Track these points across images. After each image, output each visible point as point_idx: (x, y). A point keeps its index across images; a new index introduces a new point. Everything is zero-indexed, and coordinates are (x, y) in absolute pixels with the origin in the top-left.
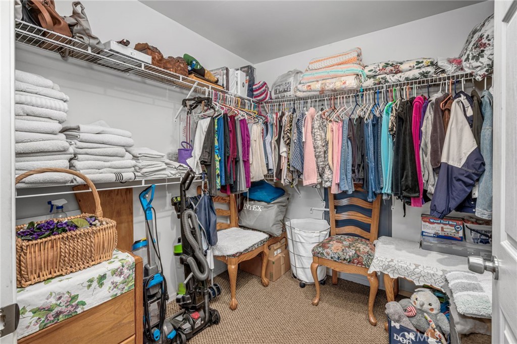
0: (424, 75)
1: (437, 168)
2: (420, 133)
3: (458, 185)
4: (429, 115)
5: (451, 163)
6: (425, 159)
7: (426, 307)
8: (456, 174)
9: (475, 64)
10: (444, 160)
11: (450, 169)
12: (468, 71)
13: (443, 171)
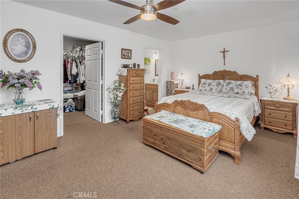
0: (66, 54)
1: (71, 75)
2: (68, 68)
3: (75, 78)
4: (69, 64)
5: (73, 74)
6: (69, 73)
7: (71, 101)
8: (74, 76)
9: (75, 55)
10: (72, 73)
11: (74, 75)
12: (74, 56)
13: (72, 76)
